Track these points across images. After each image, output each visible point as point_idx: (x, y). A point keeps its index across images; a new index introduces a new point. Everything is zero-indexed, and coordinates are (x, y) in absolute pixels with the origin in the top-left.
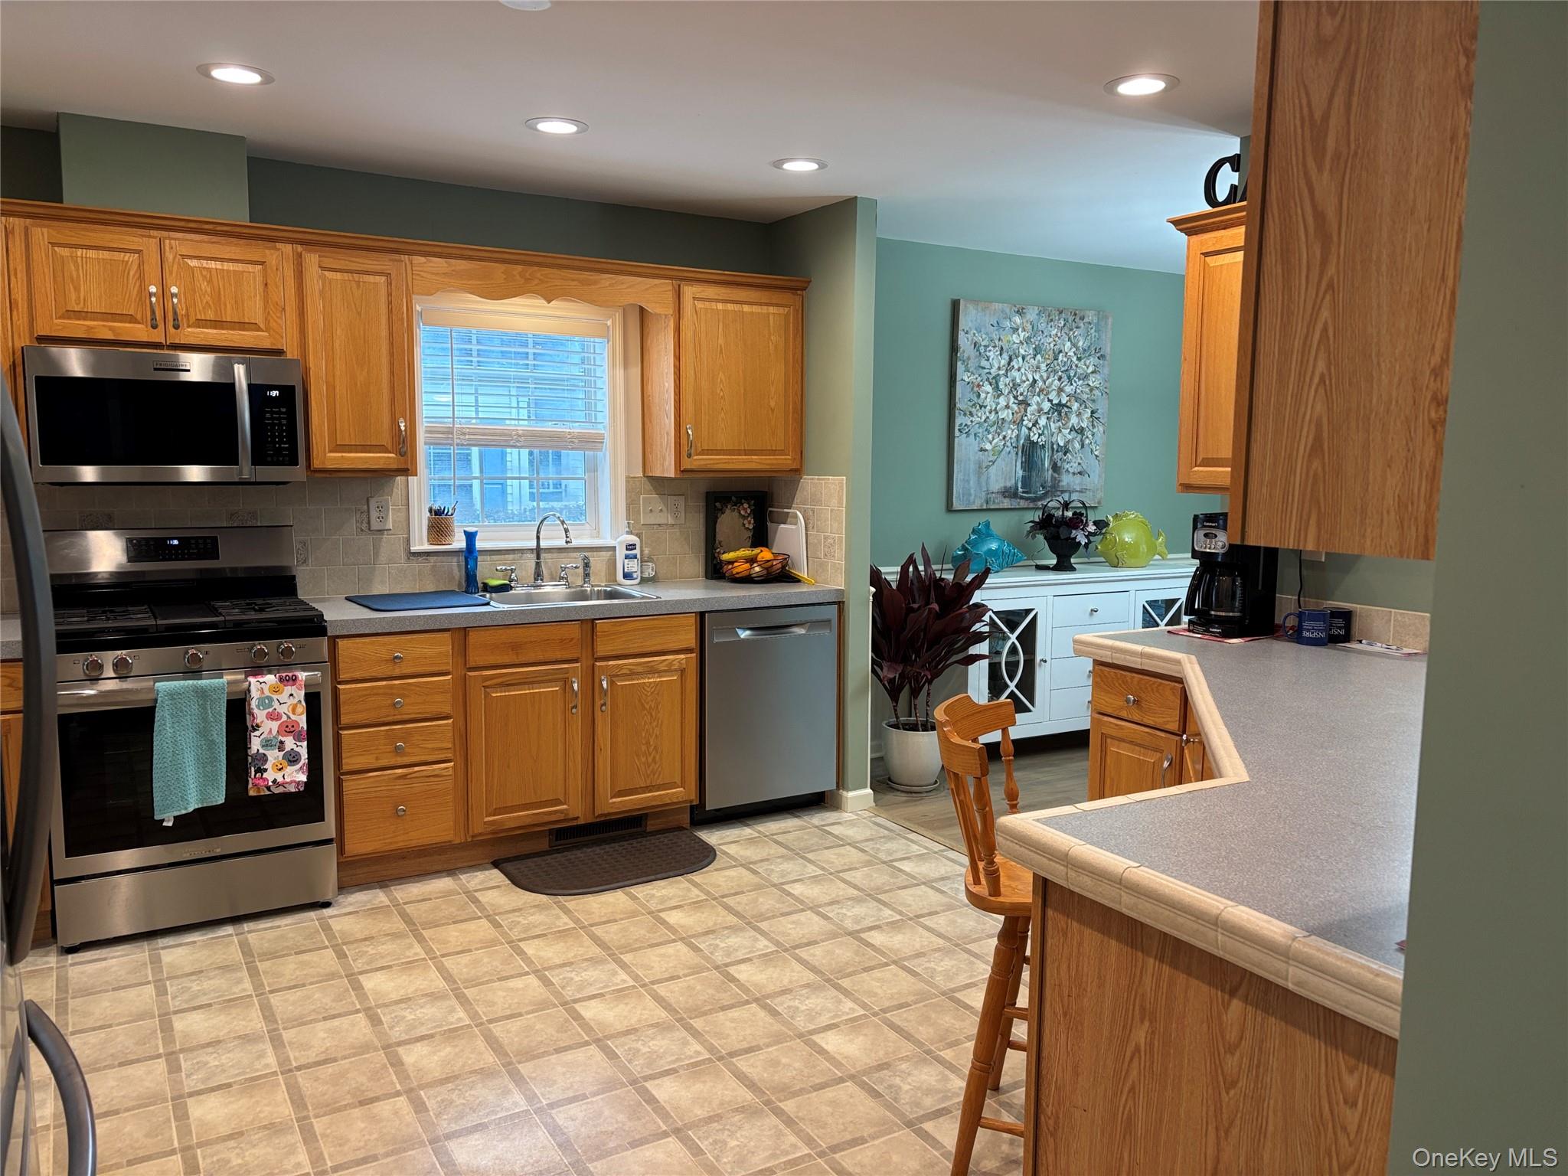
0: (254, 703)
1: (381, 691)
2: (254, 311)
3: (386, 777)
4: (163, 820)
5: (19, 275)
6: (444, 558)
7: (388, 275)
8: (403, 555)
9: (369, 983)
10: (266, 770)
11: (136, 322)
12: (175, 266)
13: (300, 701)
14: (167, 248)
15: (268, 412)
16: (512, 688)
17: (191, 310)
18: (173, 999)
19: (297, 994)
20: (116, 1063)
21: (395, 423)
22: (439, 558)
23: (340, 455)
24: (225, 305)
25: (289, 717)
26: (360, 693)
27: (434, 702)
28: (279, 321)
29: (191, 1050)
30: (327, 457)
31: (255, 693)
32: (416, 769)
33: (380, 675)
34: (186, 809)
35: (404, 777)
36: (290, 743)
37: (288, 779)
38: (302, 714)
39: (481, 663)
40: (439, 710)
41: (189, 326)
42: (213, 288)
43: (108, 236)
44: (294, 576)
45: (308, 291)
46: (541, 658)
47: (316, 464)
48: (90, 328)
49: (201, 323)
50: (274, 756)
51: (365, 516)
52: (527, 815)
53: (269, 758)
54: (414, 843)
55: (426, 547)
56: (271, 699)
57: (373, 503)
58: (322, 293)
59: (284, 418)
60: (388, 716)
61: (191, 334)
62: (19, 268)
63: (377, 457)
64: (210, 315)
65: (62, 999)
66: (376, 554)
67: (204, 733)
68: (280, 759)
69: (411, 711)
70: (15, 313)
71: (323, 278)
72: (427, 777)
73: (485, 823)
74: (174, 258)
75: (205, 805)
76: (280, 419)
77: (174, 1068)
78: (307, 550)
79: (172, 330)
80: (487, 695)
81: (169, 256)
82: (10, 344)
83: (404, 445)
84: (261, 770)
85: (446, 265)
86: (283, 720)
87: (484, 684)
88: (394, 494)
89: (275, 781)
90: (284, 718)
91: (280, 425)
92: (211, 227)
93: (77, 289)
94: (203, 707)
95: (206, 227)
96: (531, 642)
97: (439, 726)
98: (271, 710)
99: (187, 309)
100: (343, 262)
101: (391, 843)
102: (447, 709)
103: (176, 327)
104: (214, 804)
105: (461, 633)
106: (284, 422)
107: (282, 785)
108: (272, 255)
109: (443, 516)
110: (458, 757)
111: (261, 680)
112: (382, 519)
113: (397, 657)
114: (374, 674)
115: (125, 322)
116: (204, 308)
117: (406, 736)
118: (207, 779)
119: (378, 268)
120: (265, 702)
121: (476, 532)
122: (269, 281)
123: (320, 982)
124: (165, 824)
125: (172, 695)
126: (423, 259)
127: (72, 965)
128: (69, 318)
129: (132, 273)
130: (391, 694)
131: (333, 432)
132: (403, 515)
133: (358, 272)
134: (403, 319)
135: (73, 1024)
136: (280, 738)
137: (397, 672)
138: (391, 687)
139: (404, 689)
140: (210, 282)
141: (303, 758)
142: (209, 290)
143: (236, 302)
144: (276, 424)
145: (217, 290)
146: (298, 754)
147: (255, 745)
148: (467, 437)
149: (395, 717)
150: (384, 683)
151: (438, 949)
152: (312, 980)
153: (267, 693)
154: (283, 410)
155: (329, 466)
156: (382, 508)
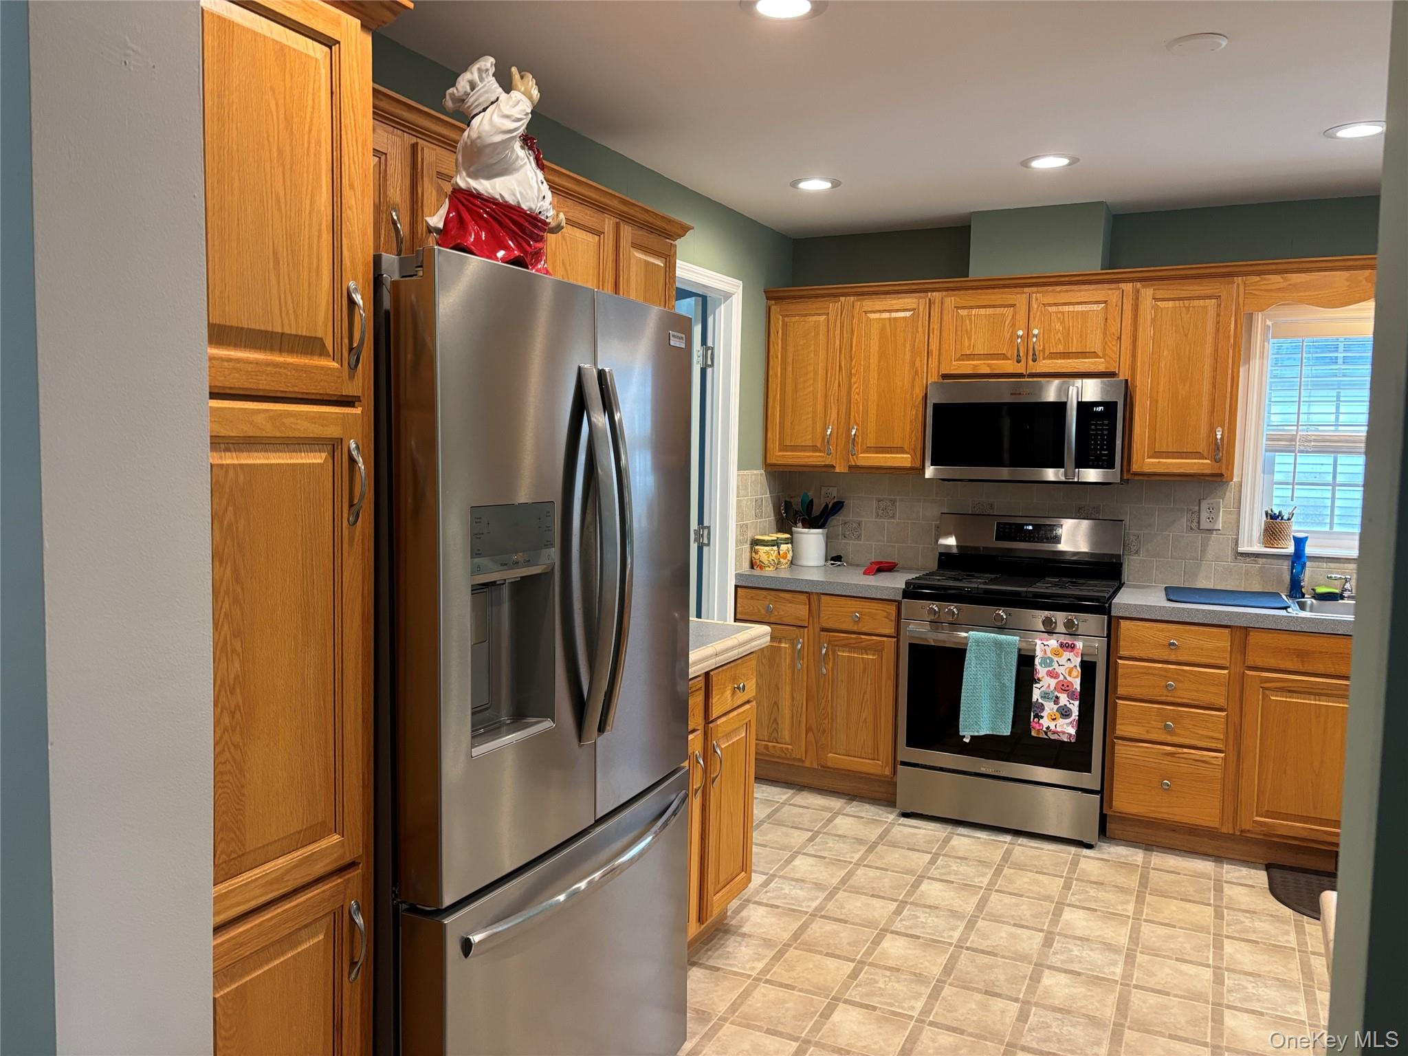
0: (1037, 661)
1: (1157, 672)
2: (1095, 344)
3: (1156, 751)
4: (964, 737)
5: (935, 332)
6: (1276, 561)
7: (1218, 297)
8: (1230, 557)
9: (1229, 947)
10: (1042, 717)
11: (1007, 358)
12: (1039, 313)
13: (1076, 666)
14: (1034, 300)
15: (1093, 424)
16: (1295, 695)
17: (1047, 346)
18: (1072, 894)
19: (1163, 931)
20: (1013, 922)
21: (1212, 431)
22: (1269, 560)
23: (1157, 460)
24: (1072, 340)
25: (1065, 678)
26: (1137, 670)
27: (1207, 692)
28: (1115, 349)
29: (1066, 936)
30: (1145, 462)
31: (1039, 653)
32: (1185, 750)
33: (1156, 658)
34: (978, 732)
35: (1172, 754)
36: (1064, 700)
37: (1059, 729)
38: (1077, 677)
39: (1260, 664)
40: (1213, 701)
41: (1044, 359)
42: (1064, 328)
43: (993, 297)
44: (1122, 564)
45: (1141, 320)
46: (1332, 671)
47: (1135, 468)
48: (976, 366)
49: (1053, 356)
50: (1050, 707)
51: (1195, 516)
52: (1303, 828)
53: (1046, 708)
54: (1177, 819)
55: (1258, 548)
56: (1052, 661)
57: (1204, 505)
58: (1153, 321)
59: (1106, 429)
60: (1160, 696)
61: (1045, 365)
62: (936, 327)
63: (1192, 463)
64: (1061, 348)
65: (1002, 866)
66: (1204, 551)
67: (998, 676)
68: (1055, 711)
69: (1184, 696)
70: (930, 359)
71: (1156, 308)
72: (1194, 760)
73: (1254, 822)
74: (1038, 306)
75: (995, 733)
76: (1102, 430)
77: (1048, 942)
78: (1140, 542)
79: (1031, 362)
80: (1265, 697)
81: (1035, 306)
82: (925, 382)
83: (1222, 452)
84: (1039, 717)
85: (1281, 280)
86: (1060, 679)
87: (1262, 685)
88: (1227, 497)
89: (1048, 728)
90: (1061, 678)
91: (1102, 435)
92: (1066, 279)
93: (969, 339)
94: (999, 656)
95: (1063, 279)
96: (1321, 652)
97: (1212, 715)
98: (1051, 669)
99: (1044, 346)
100: (1175, 292)
101: (1155, 812)
102: (1221, 702)
103: (1034, 360)
104: (1001, 734)
105: (1241, 633)
106: (1106, 432)
107: (1054, 733)
108: (1113, 294)
109: (1278, 520)
110: (1231, 748)
111: (1046, 643)
112: (1213, 520)
113: (1173, 644)
114: (1150, 656)
115: (1000, 360)
116: (1056, 344)
117: (1177, 719)
118: (998, 714)
119: (1208, 292)
120: (1047, 662)
121: (1307, 537)
122: (1109, 317)
123: (1189, 929)
124: (964, 740)
125: (978, 642)
126: (1258, 278)
127: (1019, 845)
128: (963, 360)
129: (1007, 323)
130: (1166, 677)
131: (1152, 441)
132: (1234, 516)
133: (1189, 299)
134: (1229, 337)
135: (1000, 885)
136: (1056, 693)
137: (1172, 658)
138: (1166, 670)
139: (1177, 674)
140: (1062, 322)
141: (1074, 715)
142: (1061, 329)
143: (1081, 336)
144: (1099, 434)
145: (1067, 328)
146: (1070, 710)
147: (1036, 695)
148: (1313, 444)
149: (1169, 698)
150: (1160, 665)
151: (1312, 946)
152: (1183, 925)
153: (1049, 654)
154: (1106, 422)
155: (1146, 470)
156: (1214, 511)
